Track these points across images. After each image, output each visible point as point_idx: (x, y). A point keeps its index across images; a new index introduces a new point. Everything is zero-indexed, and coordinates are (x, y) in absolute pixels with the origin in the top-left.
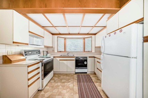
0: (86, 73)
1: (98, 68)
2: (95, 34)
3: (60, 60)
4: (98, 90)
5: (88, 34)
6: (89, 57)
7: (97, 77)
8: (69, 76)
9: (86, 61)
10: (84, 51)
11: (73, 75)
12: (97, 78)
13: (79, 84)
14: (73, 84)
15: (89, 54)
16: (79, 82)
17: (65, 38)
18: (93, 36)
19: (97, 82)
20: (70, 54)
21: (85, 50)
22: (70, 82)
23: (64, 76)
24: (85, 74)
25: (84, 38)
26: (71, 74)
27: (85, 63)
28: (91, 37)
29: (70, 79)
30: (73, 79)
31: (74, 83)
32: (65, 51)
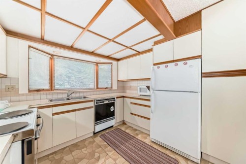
0: (112, 126)
1: (133, 113)
2: (118, 60)
3: (54, 114)
4: (148, 145)
5: (108, 57)
6: (117, 98)
7: (130, 127)
8: (85, 147)
9: (113, 104)
10: (97, 88)
11: (91, 140)
12: (131, 129)
13: (118, 151)
14: (111, 159)
15: (112, 93)
16: (117, 148)
17: (52, 55)
18: (114, 63)
19: (137, 135)
20: (74, 95)
21: (99, 86)
22: (99, 157)
23: (71, 152)
24: (112, 129)
25: (97, 64)
26: (85, 140)
27: (112, 109)
28: (112, 63)
29: (94, 152)
30: (101, 147)
31: (110, 155)
32: (52, 90)
